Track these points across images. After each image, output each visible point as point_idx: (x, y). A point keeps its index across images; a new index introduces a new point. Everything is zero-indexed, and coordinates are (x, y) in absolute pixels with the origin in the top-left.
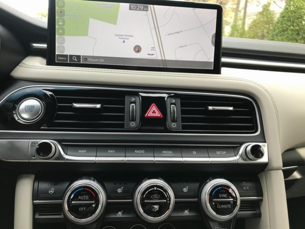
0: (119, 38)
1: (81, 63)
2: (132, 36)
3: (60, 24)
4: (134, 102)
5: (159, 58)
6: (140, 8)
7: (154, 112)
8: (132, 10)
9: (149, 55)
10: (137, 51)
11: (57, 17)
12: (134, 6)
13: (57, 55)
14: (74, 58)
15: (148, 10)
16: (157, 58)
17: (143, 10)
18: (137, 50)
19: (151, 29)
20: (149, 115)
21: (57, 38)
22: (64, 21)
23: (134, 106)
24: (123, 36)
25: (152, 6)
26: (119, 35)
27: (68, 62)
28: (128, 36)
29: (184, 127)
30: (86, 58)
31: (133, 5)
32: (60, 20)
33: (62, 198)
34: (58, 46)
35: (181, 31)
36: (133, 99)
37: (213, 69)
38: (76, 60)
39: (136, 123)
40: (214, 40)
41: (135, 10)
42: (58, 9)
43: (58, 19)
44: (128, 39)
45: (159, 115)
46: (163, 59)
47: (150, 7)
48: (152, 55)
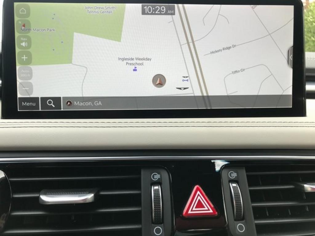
0: (127, 63)
1: (62, 110)
2: (148, 59)
3: (22, 46)
4: (158, 183)
5: (198, 93)
6: (160, 11)
7: (200, 205)
8: (148, 14)
9: (180, 89)
10: (159, 84)
11: (17, 35)
12: (150, 8)
13: (20, 98)
14: (50, 102)
15: (174, 14)
16: (193, 93)
17: (166, 14)
18: (158, 82)
19: (181, 45)
20: (190, 212)
21: (19, 69)
22: (29, 41)
23: (158, 190)
24: (132, 59)
25: (180, 5)
26: (126, 59)
27: (40, 110)
28: (142, 59)
31: (149, 6)
32: (22, 39)
34: (20, 83)
35: (234, 46)
36: (157, 177)
37: (291, 107)
38: (54, 106)
39: (164, 230)
40: (291, 58)
41: (152, 14)
42: (18, 21)
43: (19, 37)
44: (142, 64)
45: (211, 211)
46: (205, 94)
47: (178, 8)
48: (185, 89)
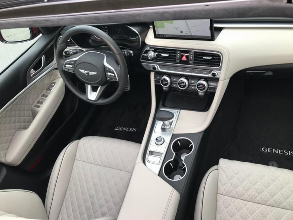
4: (179, 54)
5: (190, 35)
10: (182, 32)
14: (162, 35)
19: (185, 26)
20: (183, 59)
22: (157, 24)
24: (176, 28)
27: (161, 37)
29: (194, 63)
30: (165, 35)
33: (160, 80)
36: (179, 52)
37: (211, 39)
39: (179, 61)
40: (210, 28)
44: (178, 29)
45: (186, 59)
48: (187, 34)
